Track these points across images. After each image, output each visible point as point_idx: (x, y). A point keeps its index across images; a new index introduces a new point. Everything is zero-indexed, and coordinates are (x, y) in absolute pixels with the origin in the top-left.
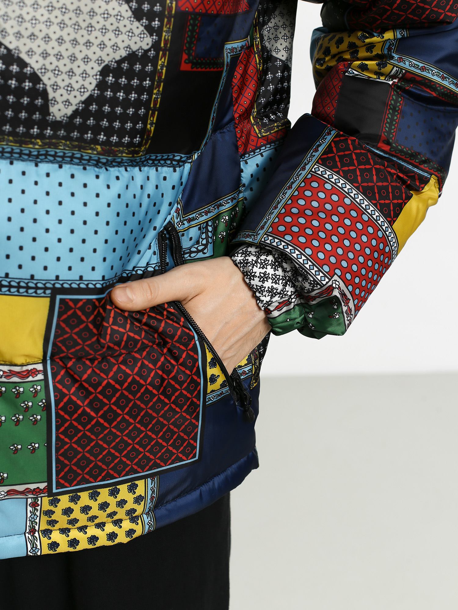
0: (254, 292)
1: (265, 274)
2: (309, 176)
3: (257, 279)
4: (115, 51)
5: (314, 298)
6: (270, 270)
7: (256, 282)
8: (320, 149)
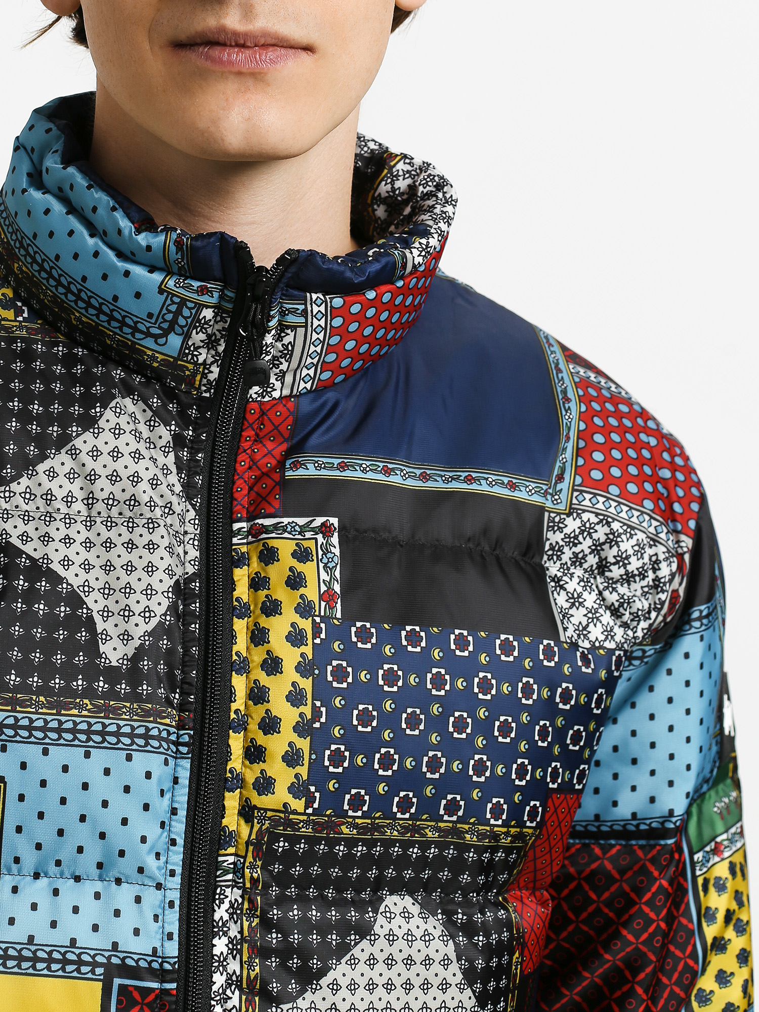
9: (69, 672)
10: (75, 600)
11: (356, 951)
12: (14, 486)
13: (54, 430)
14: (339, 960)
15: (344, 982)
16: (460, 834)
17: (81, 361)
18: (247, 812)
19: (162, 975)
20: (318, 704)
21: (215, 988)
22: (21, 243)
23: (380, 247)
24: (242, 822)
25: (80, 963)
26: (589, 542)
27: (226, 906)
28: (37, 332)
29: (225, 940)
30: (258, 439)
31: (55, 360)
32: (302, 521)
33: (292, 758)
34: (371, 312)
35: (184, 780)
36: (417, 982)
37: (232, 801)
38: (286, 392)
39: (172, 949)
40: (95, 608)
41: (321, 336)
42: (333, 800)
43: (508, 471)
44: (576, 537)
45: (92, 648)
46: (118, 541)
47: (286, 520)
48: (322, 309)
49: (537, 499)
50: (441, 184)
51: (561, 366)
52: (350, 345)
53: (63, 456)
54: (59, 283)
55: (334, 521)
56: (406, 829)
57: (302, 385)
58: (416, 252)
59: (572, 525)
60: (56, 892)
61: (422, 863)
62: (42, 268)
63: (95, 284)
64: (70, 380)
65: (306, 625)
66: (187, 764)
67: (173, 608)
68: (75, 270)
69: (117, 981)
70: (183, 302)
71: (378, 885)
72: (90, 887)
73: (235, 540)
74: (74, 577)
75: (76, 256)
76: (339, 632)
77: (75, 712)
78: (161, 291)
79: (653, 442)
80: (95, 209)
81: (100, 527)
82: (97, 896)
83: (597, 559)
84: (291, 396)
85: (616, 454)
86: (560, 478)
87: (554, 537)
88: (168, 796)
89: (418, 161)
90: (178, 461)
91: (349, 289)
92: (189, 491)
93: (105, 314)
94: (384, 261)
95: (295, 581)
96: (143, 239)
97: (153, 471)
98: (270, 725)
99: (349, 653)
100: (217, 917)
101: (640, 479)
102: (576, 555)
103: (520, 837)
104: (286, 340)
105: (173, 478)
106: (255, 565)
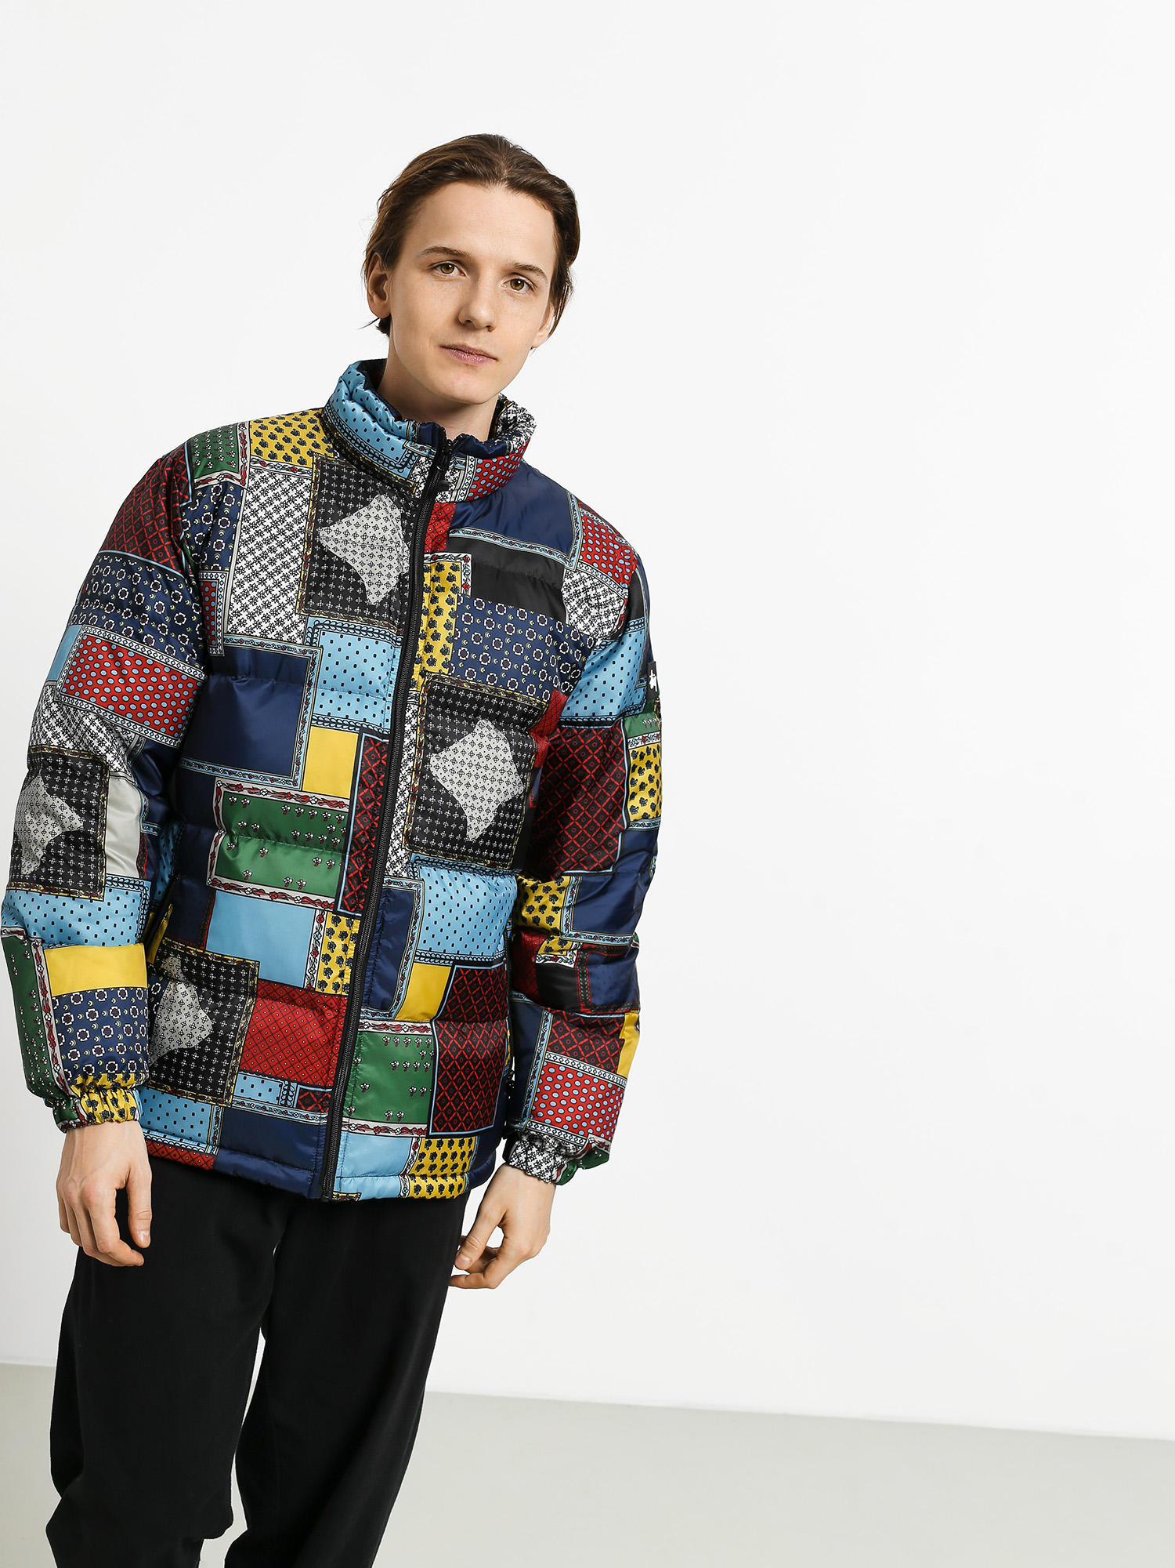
0: (538, 1177)
1: (537, 1162)
2: (545, 1064)
3: (535, 1169)
4: (506, 795)
5: (580, 1155)
6: (539, 1158)
7: (535, 1171)
8: (545, 1037)
9: (354, 605)
10: (357, 576)
11: (466, 738)
12: (331, 527)
13: (350, 505)
14: (458, 740)
15: (460, 750)
16: (515, 697)
17: (363, 477)
18: (423, 674)
19: (383, 736)
20: (457, 630)
21: (405, 744)
22: (339, 424)
23: (500, 439)
24: (420, 677)
25: (350, 725)
26: (582, 586)
27: (411, 711)
28: (343, 464)
29: (410, 725)
30: (438, 520)
31: (351, 476)
32: (455, 555)
33: (444, 652)
34: (494, 468)
35: (398, 656)
36: (492, 757)
37: (417, 668)
38: (453, 500)
39: (388, 726)
40: (365, 581)
41: (471, 476)
42: (460, 671)
43: (549, 546)
44: (577, 583)
45: (364, 596)
46: (376, 555)
47: (448, 554)
48: (473, 463)
49: (560, 560)
50: (529, 418)
51: (576, 508)
52: (483, 482)
53: (354, 516)
54: (356, 442)
55: (470, 556)
56: (492, 690)
57: (460, 497)
58: (514, 443)
59: (576, 577)
60: (341, 697)
61: (497, 707)
62: (349, 435)
63: (373, 443)
64: (358, 485)
65: (455, 596)
66: (400, 650)
67: (398, 584)
68: (364, 436)
69: (364, 735)
70: (413, 453)
71: (477, 713)
72: (355, 696)
73: (425, 561)
74: (357, 567)
75: (365, 430)
76: (469, 601)
77: (355, 621)
78: (403, 448)
79: (616, 547)
80: (377, 409)
81: (368, 548)
82: (358, 700)
83: (585, 595)
84: (454, 502)
85: (597, 557)
86: (573, 555)
87: (567, 581)
88: (391, 662)
89: (519, 407)
90: (402, 525)
91: (486, 456)
92: (406, 539)
93: (376, 457)
94: (502, 445)
95: (451, 578)
96: (398, 424)
97: (393, 527)
98: (436, 637)
99: (473, 610)
100: (407, 715)
101: (608, 562)
102: (576, 591)
103: (540, 705)
104: (455, 476)
105: (400, 531)
106: (434, 572)
